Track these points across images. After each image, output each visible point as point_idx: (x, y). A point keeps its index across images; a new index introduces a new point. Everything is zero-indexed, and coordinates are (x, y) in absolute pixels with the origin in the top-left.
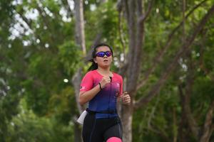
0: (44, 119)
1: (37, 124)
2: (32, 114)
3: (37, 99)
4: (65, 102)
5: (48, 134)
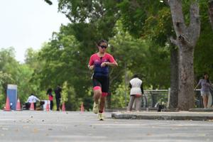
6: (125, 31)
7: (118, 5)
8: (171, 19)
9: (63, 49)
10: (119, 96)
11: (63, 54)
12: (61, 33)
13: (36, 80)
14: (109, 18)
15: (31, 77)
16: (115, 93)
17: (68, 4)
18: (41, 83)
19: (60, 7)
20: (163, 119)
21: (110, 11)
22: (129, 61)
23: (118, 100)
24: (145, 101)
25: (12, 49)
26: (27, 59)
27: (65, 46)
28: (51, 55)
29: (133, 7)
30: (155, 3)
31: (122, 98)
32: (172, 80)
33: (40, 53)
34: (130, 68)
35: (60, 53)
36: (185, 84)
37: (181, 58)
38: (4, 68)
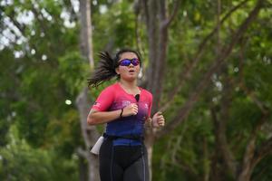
0: (40, 151)
1: (31, 157)
2: (25, 145)
3: (32, 126)
4: (67, 130)
5: (45, 170)
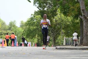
6: (61, 13)
7: (58, 2)
8: (80, 8)
9: (36, 21)
10: (59, 40)
11: (36, 23)
12: (35, 14)
13: (25, 34)
14: (54, 8)
15: (22, 33)
16: (57, 39)
17: (38, 2)
18: (27, 35)
19: (34, 4)
20: (77, 49)
21: (55, 5)
22: (63, 26)
23: (59, 42)
24: (69, 42)
25: (15, 21)
26: (21, 25)
27: (36, 20)
28: (30, 24)
29: (64, 3)
30: (74, 1)
31: (60, 41)
32: (81, 34)
33: (26, 23)
34: (63, 29)
35: (34, 23)
36: (86, 35)
37: (84, 24)
38: (11, 29)
